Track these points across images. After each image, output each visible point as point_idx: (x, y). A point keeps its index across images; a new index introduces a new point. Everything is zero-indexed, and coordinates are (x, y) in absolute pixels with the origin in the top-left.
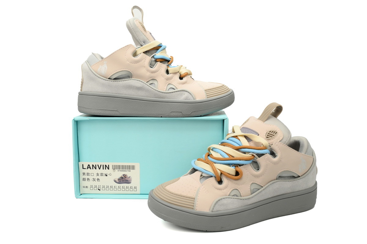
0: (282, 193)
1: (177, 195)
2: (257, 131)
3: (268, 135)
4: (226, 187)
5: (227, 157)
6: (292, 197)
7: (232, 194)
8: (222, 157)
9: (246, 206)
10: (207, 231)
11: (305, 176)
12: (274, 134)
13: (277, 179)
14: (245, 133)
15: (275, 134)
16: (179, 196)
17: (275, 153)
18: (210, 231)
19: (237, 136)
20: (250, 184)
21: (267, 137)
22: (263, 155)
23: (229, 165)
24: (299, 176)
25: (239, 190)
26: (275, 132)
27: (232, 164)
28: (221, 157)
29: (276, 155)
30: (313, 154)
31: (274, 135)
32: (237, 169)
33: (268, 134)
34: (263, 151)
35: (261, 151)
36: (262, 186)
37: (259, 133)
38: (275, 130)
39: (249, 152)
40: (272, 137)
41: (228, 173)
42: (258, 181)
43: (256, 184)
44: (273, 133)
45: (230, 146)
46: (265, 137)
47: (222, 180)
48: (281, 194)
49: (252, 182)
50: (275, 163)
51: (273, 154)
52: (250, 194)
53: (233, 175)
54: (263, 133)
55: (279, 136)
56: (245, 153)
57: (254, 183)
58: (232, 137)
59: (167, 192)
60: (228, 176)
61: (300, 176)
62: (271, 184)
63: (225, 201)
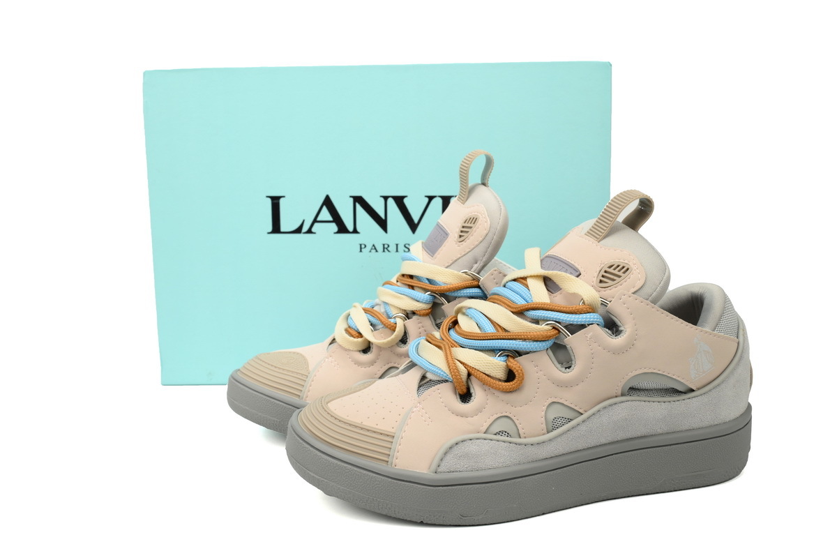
0: (639, 434)
1: (350, 425)
2: (576, 265)
3: (603, 276)
4: (479, 410)
5: (490, 329)
6: (671, 445)
7: (496, 428)
8: (479, 332)
9: (533, 462)
10: (424, 522)
11: (710, 390)
12: (620, 273)
13: (623, 395)
14: (548, 269)
15: (624, 273)
16: (356, 427)
17: (619, 323)
18: (429, 522)
19: (525, 278)
20: (547, 404)
21: (601, 281)
22: (583, 326)
23: (492, 351)
24: (692, 390)
25: (513, 418)
26: (623, 267)
27: (500, 350)
28: (477, 330)
29: (621, 329)
30: (738, 329)
31: (619, 277)
32: (509, 364)
33: (606, 272)
34: (581, 316)
35: (577, 316)
36: (581, 411)
37: (582, 270)
38: (626, 262)
39: (545, 320)
40: (614, 280)
41: (487, 373)
42: (569, 397)
43: (563, 404)
44: (619, 271)
45: (504, 303)
46: (595, 280)
47: (472, 391)
48: (635, 436)
49: (550, 400)
50: (617, 352)
51: (612, 326)
52: (545, 431)
53: (500, 380)
54: (592, 271)
55: (634, 279)
56: (537, 321)
57: (558, 403)
58: (515, 280)
59: (332, 420)
60: (487, 380)
61: (694, 388)
62: (605, 408)
63: (472, 448)
